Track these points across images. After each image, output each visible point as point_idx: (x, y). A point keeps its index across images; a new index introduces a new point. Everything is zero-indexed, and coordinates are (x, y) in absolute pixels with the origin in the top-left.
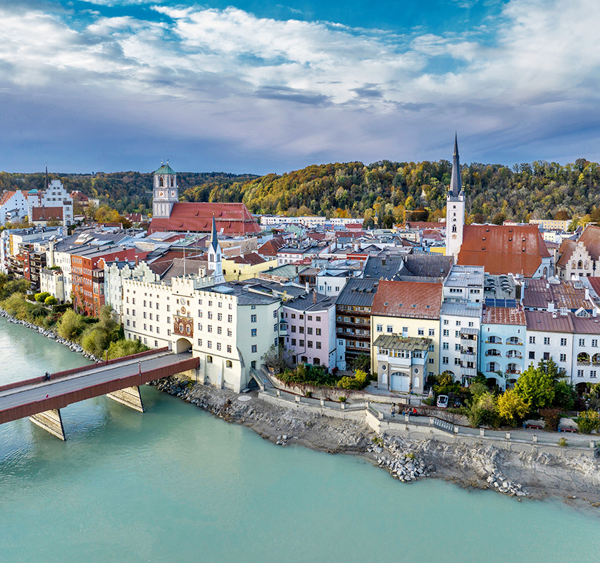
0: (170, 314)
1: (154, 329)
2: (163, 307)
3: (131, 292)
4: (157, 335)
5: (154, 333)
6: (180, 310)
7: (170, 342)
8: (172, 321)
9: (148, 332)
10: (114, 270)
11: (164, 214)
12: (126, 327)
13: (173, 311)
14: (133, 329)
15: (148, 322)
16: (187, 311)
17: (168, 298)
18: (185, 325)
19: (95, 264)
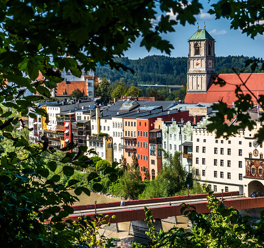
0: (242, 159)
1: (225, 175)
2: (234, 152)
3: (201, 140)
4: (228, 181)
5: (225, 180)
6: (252, 152)
7: (241, 187)
8: (244, 164)
9: (218, 179)
10: (174, 128)
11: (199, 88)
12: (194, 176)
13: (246, 155)
14: (203, 178)
15: (219, 169)
16: (260, 153)
17: (240, 143)
18: (257, 167)
19: (152, 125)
